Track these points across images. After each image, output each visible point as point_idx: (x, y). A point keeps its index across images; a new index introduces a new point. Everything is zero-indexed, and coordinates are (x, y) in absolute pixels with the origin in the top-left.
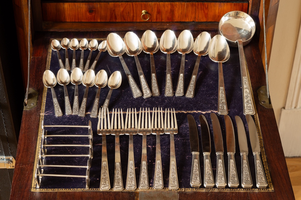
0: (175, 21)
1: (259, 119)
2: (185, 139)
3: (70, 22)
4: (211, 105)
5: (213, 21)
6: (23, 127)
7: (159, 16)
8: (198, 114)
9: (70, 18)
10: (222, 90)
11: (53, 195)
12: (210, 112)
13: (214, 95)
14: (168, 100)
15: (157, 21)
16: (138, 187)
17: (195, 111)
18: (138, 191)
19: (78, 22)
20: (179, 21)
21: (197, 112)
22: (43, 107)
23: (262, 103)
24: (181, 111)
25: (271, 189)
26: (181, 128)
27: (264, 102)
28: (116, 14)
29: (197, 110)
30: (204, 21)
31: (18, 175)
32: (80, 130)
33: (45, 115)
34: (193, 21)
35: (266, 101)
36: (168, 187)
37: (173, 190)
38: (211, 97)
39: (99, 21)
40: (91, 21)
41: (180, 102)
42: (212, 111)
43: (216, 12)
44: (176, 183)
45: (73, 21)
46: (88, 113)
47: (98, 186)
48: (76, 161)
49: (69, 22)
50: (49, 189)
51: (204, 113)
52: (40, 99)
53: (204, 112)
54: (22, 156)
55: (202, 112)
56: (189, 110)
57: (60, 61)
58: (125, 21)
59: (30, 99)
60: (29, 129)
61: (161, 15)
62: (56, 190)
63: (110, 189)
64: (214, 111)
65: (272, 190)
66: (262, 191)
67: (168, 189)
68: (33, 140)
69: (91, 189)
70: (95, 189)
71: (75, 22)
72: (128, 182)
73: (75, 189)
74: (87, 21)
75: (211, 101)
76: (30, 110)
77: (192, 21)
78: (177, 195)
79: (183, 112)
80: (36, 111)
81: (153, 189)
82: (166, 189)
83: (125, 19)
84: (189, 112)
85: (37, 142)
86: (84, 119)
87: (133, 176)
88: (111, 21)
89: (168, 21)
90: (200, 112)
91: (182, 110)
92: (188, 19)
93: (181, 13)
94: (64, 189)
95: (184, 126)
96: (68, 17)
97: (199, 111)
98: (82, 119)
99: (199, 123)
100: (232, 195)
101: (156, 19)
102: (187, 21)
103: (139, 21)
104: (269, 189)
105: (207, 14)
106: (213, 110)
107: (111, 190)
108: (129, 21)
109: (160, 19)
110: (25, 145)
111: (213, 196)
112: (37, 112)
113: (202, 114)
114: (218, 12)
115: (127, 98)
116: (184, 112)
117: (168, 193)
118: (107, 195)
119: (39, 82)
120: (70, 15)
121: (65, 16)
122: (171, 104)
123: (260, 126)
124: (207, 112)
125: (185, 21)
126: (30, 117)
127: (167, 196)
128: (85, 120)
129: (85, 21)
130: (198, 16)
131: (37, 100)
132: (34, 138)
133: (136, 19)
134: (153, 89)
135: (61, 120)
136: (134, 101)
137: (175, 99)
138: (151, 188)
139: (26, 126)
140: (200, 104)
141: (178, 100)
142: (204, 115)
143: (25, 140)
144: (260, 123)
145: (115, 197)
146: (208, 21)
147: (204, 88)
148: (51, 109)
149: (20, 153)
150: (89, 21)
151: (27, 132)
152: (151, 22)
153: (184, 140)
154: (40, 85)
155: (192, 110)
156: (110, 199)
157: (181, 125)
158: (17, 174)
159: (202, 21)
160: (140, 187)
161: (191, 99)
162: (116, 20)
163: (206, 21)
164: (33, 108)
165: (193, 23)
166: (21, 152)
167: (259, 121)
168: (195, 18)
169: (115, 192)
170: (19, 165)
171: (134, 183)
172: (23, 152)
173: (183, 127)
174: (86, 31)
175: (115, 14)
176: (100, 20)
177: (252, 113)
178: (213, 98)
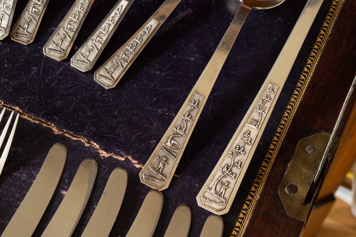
4: (140, 135)
8: (86, 152)
10: (194, 103)
12: (123, 159)
14: (39, 71)
17: (83, 140)
21: (87, 145)
23: (287, 190)
24: (49, 120)
27: (294, 189)
29: (91, 137)
35: (300, 189)
38: (159, 108)
42: (130, 158)
51: (104, 154)
53: (106, 150)
55: (101, 152)
56: (70, 128)
64: (134, 162)
79: (51, 130)
90: (98, 146)
95: (24, 176)
97: (95, 141)
106: (134, 158)
116: (55, 129)
124: (114, 157)
134: (26, 15)
137: (60, 74)
140: (115, 117)
141: (67, 82)
142: (100, 162)
155: (77, 131)
157: (19, 169)
161: (103, 89)
173: (20, 178)
178: (164, 113)
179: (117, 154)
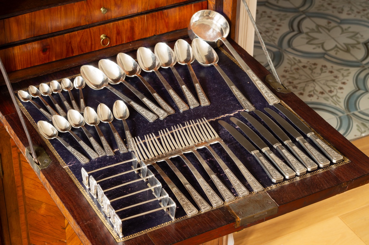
0: (136, 39)
1: (288, 105)
2: (233, 143)
3: (22, 70)
4: (232, 106)
5: (174, 30)
6: (55, 185)
7: (119, 37)
8: (227, 118)
9: (21, 64)
10: (234, 88)
11: (144, 238)
12: (237, 112)
13: (229, 97)
14: (187, 114)
15: (117, 44)
16: (224, 200)
17: (223, 116)
18: (227, 204)
19: (31, 67)
20: (140, 39)
21: (225, 116)
22: (61, 161)
23: (279, 90)
25: (346, 161)
26: (222, 135)
28: (73, 47)
29: (223, 114)
30: (165, 32)
31: (90, 233)
32: (120, 168)
33: (69, 167)
34: (155, 35)
35: (281, 87)
36: (252, 190)
37: (260, 192)
38: (227, 99)
39: (54, 60)
40: (46, 62)
41: (201, 112)
43: (176, 19)
44: (258, 185)
45: (25, 67)
46: (115, 151)
47: (185, 214)
48: (140, 199)
49: (20, 70)
50: (135, 234)
51: (232, 115)
52: (50, 153)
53: (231, 114)
54: (78, 214)
55: (230, 115)
56: (216, 117)
57: (42, 110)
58: (83, 53)
59: (39, 157)
60: (63, 185)
61: (121, 36)
62: (143, 232)
63: (198, 213)
64: (240, 110)
65: (349, 161)
66: (340, 165)
67: (254, 193)
68: (77, 194)
69: (178, 219)
70: (182, 217)
71: (27, 68)
72: (211, 200)
73: (163, 224)
74: (41, 63)
75: (230, 103)
76: (49, 167)
77: (153, 35)
78: (266, 195)
80: (56, 166)
81: (240, 197)
82: (252, 193)
83: (82, 51)
84: (217, 118)
85: (83, 195)
86: (116, 157)
87: (212, 191)
88: (68, 57)
89: (129, 41)
90: (228, 115)
91: (210, 119)
92: (149, 34)
93: (142, 29)
94: (151, 229)
95: (223, 132)
96: (19, 63)
97: (226, 114)
98: (114, 158)
99: (235, 125)
100: (317, 177)
101: (115, 42)
102: (148, 36)
103: (98, 49)
104: (345, 161)
105: (168, 23)
107: (200, 213)
108: (87, 52)
109: (120, 41)
110: (72, 202)
111: (301, 184)
112: (58, 167)
113: (231, 116)
114: (179, 18)
115: (144, 125)
116: (212, 120)
117: (257, 196)
118: (199, 218)
119: (34, 138)
120: (21, 61)
121: (15, 64)
122: (194, 117)
123: (293, 111)
124: (235, 113)
125: (146, 37)
126: (53, 174)
127: (258, 199)
128: (118, 158)
129: (39, 64)
130: (159, 28)
131: (48, 155)
132: (76, 193)
133: (95, 47)
134: (164, 107)
135: (91, 165)
136: (154, 125)
137: (193, 111)
138: (237, 197)
139: (58, 184)
140: (221, 108)
141: (198, 111)
142: (234, 116)
143: (68, 197)
144: (291, 107)
145: (209, 218)
146: (169, 31)
147: (213, 93)
148: (71, 160)
149: (73, 211)
150: (43, 63)
151: (64, 189)
152: (111, 47)
153: (233, 145)
154: (38, 140)
155: (219, 116)
156: (205, 220)
158: (88, 232)
159: (163, 33)
160: (227, 200)
162: (72, 54)
163: (167, 32)
164: (50, 164)
165: (155, 37)
166: (74, 209)
167: (289, 106)
168: (156, 30)
169: (205, 213)
170: (83, 223)
171: (217, 198)
172: (76, 209)
173: (223, 133)
174: (46, 74)
175: (71, 47)
176: (56, 58)
177: (277, 101)
178: (229, 99)
179: (234, 112)
